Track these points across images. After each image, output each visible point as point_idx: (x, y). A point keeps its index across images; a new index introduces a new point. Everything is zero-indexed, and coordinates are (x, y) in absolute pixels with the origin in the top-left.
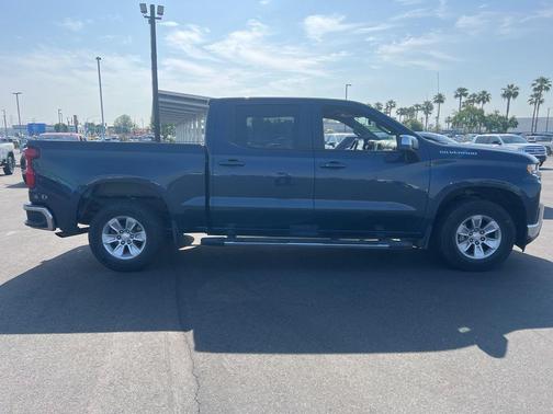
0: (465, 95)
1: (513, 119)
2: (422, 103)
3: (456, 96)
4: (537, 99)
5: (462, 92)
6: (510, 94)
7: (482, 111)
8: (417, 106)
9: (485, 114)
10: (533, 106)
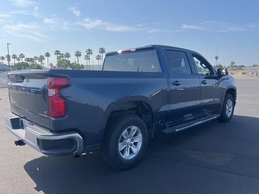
0: (59, 54)
1: (82, 65)
2: (38, 56)
3: (55, 54)
4: (87, 58)
5: (57, 52)
6: (78, 54)
7: (69, 61)
8: (36, 57)
9: (71, 63)
10: (86, 60)
